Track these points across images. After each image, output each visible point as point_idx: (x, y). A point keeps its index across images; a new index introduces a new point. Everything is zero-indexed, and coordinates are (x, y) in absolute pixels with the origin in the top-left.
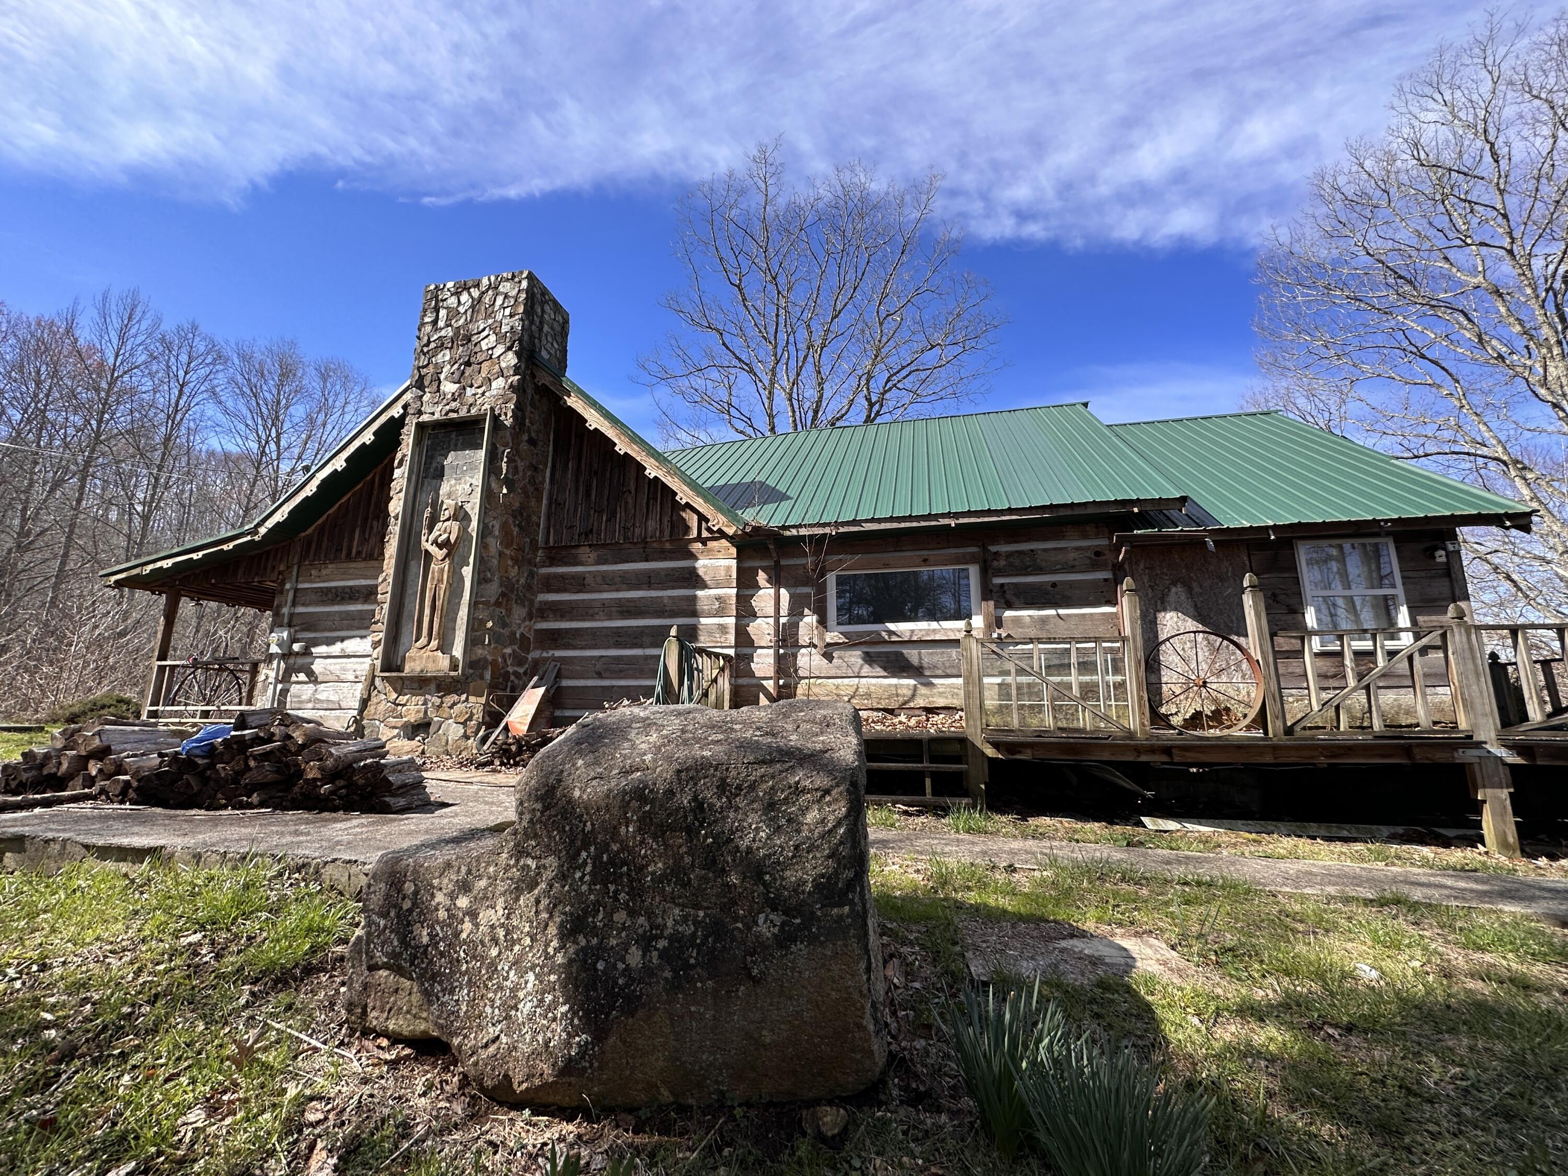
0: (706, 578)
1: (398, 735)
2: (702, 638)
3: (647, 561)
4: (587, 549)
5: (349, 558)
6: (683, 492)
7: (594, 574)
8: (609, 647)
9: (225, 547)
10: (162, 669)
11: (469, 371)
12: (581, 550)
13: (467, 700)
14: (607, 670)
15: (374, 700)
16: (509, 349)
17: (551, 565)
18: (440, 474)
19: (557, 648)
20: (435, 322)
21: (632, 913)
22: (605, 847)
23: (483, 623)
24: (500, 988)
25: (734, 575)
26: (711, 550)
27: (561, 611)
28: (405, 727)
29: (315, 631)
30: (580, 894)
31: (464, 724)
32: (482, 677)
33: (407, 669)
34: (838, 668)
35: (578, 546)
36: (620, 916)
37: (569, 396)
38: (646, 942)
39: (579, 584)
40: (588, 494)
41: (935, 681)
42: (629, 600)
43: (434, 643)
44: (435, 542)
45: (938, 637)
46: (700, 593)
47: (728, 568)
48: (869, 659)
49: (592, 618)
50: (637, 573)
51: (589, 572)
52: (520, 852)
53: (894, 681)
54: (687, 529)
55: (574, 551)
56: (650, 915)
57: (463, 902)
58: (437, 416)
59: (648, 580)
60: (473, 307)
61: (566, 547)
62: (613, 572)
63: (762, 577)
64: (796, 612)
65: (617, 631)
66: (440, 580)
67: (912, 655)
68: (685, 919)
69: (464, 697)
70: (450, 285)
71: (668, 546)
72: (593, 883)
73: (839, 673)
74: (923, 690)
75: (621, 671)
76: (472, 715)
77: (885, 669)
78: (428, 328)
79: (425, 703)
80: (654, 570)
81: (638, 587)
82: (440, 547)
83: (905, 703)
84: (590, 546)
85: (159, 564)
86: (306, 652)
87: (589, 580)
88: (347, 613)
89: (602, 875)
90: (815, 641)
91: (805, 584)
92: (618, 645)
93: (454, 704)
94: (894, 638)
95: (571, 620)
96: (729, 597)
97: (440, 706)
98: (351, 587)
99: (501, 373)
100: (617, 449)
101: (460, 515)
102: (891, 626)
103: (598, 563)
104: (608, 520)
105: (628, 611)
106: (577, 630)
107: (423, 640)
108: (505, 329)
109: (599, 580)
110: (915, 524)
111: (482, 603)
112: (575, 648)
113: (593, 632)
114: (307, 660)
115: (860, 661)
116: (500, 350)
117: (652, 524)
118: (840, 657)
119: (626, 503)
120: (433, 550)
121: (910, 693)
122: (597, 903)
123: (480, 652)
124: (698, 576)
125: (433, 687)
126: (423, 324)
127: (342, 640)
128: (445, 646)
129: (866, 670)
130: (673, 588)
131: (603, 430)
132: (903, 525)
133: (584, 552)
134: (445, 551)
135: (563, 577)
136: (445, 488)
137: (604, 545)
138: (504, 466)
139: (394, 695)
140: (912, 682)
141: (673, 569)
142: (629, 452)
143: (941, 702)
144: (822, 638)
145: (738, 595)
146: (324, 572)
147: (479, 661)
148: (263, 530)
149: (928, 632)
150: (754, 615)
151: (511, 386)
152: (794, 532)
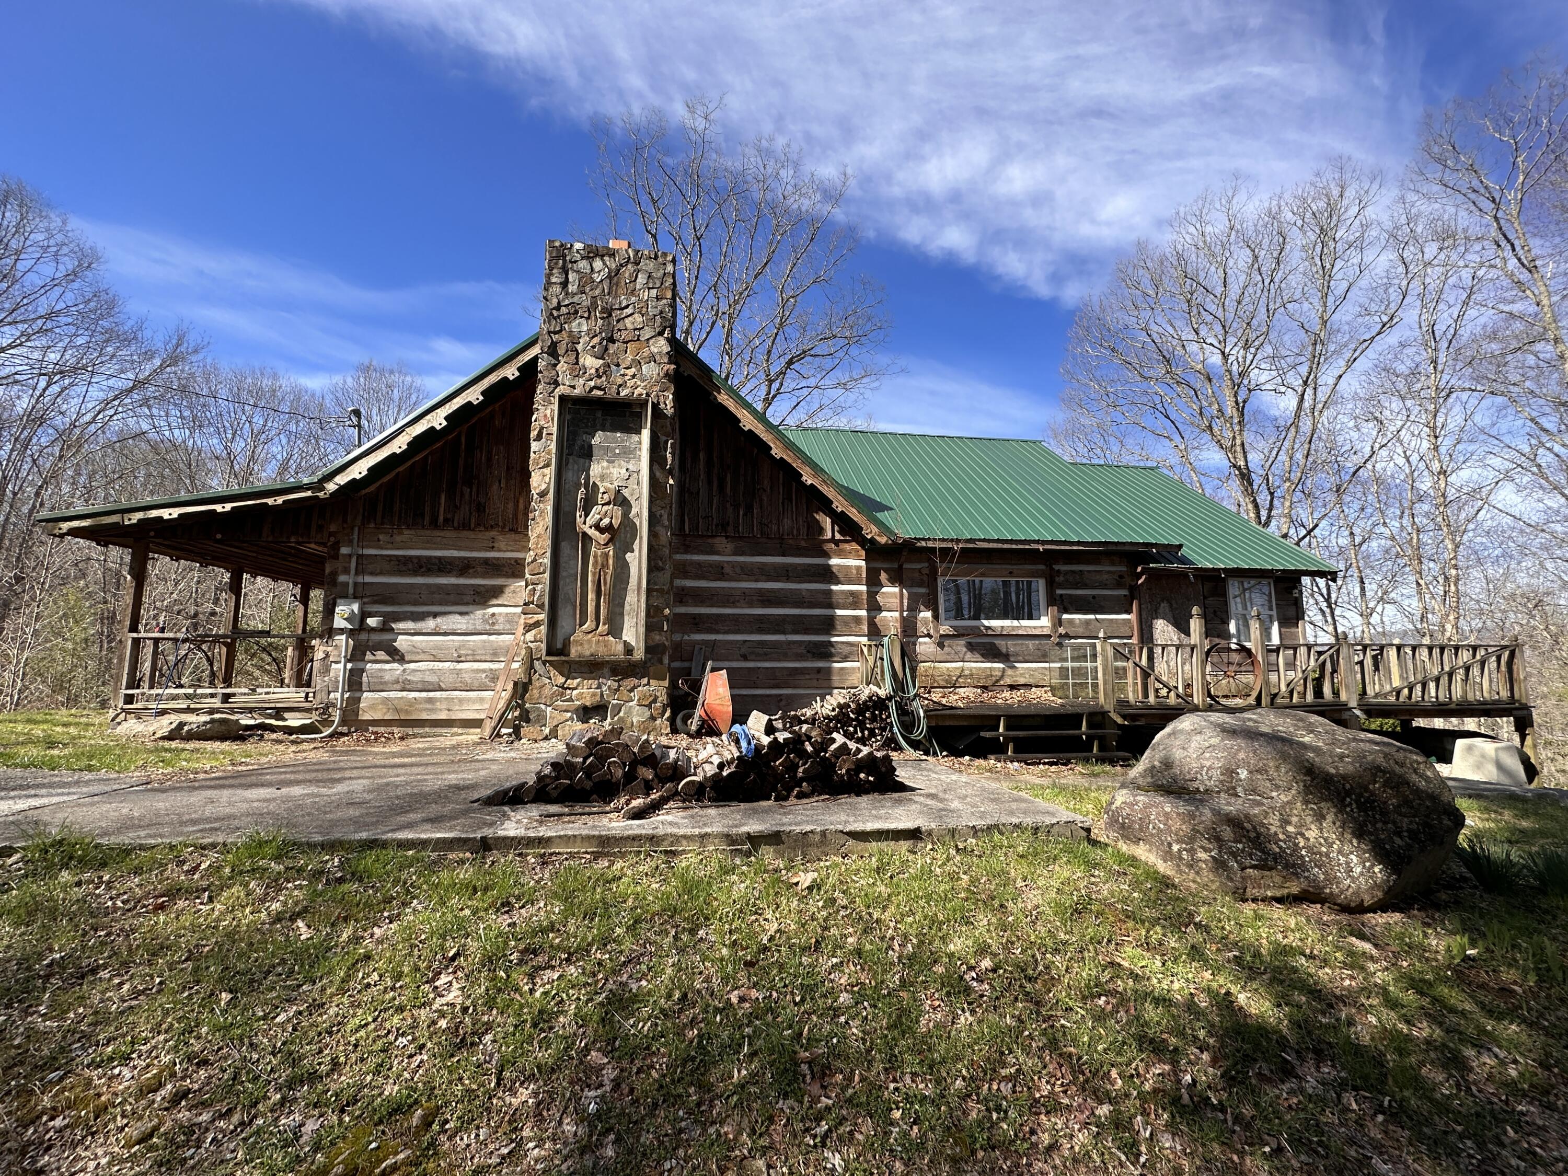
0: (840, 575)
1: (572, 719)
2: (839, 627)
3: (784, 555)
4: (724, 540)
5: (434, 525)
6: (838, 501)
7: (733, 565)
8: (752, 633)
9: (270, 501)
10: (136, 641)
11: (612, 348)
12: (717, 540)
13: (648, 684)
14: (752, 653)
15: (536, 684)
16: (661, 334)
17: (686, 552)
18: (587, 454)
19: (699, 631)
20: (565, 284)
23: (659, 610)
27: (699, 597)
28: (576, 711)
29: (393, 603)
31: (649, 706)
32: (661, 662)
33: (574, 652)
34: (948, 654)
35: (713, 536)
37: (719, 393)
39: (719, 572)
40: (721, 488)
41: (1017, 665)
42: (768, 590)
43: (603, 628)
44: (597, 526)
46: (834, 588)
47: (858, 568)
48: (971, 647)
49: (734, 604)
50: (775, 566)
51: (728, 562)
52: (1306, 802)
53: (989, 665)
54: (821, 530)
55: (710, 541)
56: (1394, 823)
57: (1291, 829)
58: (577, 392)
59: (786, 573)
60: (610, 277)
61: (702, 536)
62: (752, 563)
63: (883, 576)
64: (913, 609)
65: (760, 618)
66: (605, 565)
67: (1001, 643)
69: (645, 681)
70: (578, 246)
71: (803, 544)
73: (949, 658)
74: (1009, 672)
75: (766, 654)
76: (656, 698)
77: (983, 655)
78: (557, 289)
79: (599, 687)
80: (791, 565)
81: (776, 579)
82: (602, 530)
83: (997, 681)
84: (727, 537)
85: (154, 513)
86: (385, 628)
87: (727, 569)
88: (439, 587)
90: (932, 632)
91: (920, 586)
92: (761, 631)
94: (990, 632)
95: (712, 606)
96: (860, 592)
98: (440, 559)
99: (652, 358)
100: (771, 452)
102: (986, 623)
103: (735, 554)
104: (745, 514)
105: (768, 601)
106: (719, 616)
108: (651, 311)
109: (738, 570)
110: (1014, 546)
112: (718, 632)
113: (736, 618)
114: (387, 636)
115: (964, 649)
116: (647, 333)
117: (787, 523)
118: (949, 646)
119: (761, 500)
121: (1000, 674)
123: (657, 638)
124: (832, 573)
125: (606, 671)
126: (549, 284)
127: (435, 615)
129: (969, 656)
130: (810, 582)
131: (757, 432)
132: (1005, 546)
133: (720, 542)
134: (606, 536)
135: (699, 564)
136: (596, 469)
137: (740, 538)
138: (668, 455)
139: (562, 680)
140: (1001, 665)
141: (809, 565)
142: (785, 457)
143: (1022, 681)
144: (937, 631)
145: (868, 592)
146: (398, 538)
147: (657, 646)
148: (331, 487)
149: (1013, 628)
150: (879, 609)
151: (667, 375)
152: (923, 544)
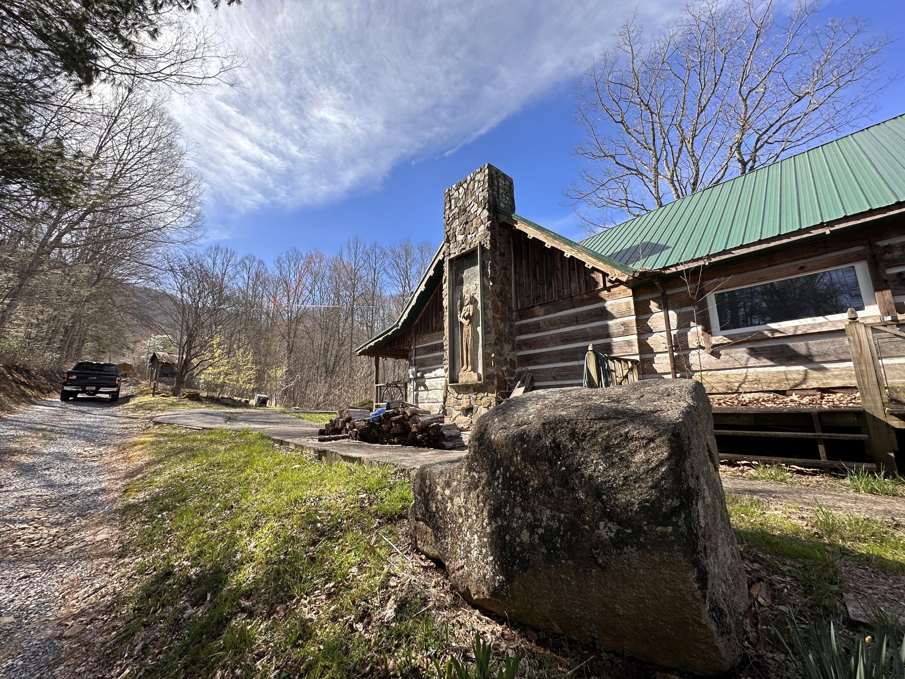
0: (613, 312)
1: (460, 414)
2: (615, 351)
3: (574, 308)
4: (539, 307)
5: (433, 331)
6: (589, 261)
7: (544, 321)
8: (558, 362)
9: (389, 334)
10: (377, 387)
11: (467, 226)
12: (535, 309)
13: (487, 396)
14: (558, 375)
15: (449, 397)
16: (484, 208)
17: (521, 319)
18: (462, 283)
19: (530, 365)
20: (450, 207)
21: (524, 510)
22: (507, 469)
23: (490, 355)
24: (463, 540)
25: (633, 307)
26: (614, 294)
27: (529, 344)
28: (462, 410)
29: (425, 366)
30: (497, 495)
31: (488, 408)
32: (493, 383)
33: (460, 381)
34: (726, 362)
35: (533, 306)
36: (518, 510)
37: (517, 224)
38: (532, 528)
39: (537, 328)
40: (535, 276)
41: (826, 366)
42: (566, 333)
43: (470, 368)
44: (464, 317)
45: (825, 329)
46: (610, 323)
47: (628, 303)
48: (754, 353)
49: (546, 346)
50: (568, 316)
51: (541, 320)
52: (470, 469)
53: (783, 368)
54: (596, 284)
55: (532, 310)
56: (533, 512)
57: (447, 492)
58: (457, 254)
59: (576, 320)
60: (465, 193)
61: (527, 308)
62: (555, 318)
63: (653, 306)
64: (684, 325)
65: (562, 352)
66: (468, 336)
67: (800, 347)
68: (553, 518)
69: (486, 394)
70: (454, 186)
71: (585, 296)
72: (503, 489)
73: (727, 366)
74: (814, 374)
75: (567, 375)
76: (491, 403)
77: (771, 359)
78: (448, 211)
79: (469, 398)
80: (578, 313)
81: (570, 325)
82: (466, 319)
83: (797, 385)
84: (540, 305)
85: (370, 344)
86: (422, 377)
87: (542, 325)
88: (435, 357)
89: (508, 485)
90: (703, 344)
91: (689, 305)
92: (563, 360)
93: (482, 398)
94: (777, 335)
95: (535, 348)
96: (631, 322)
97: (476, 399)
98: (435, 345)
99: (482, 223)
100: (546, 245)
101: (473, 301)
102: (773, 326)
103: (545, 314)
104: (548, 288)
105: (566, 340)
106: (539, 354)
107: (465, 367)
108: (481, 199)
109: (547, 323)
110: (785, 241)
111: (488, 344)
112: (539, 364)
113: (548, 354)
114: (424, 380)
115: (746, 356)
116: (480, 210)
117: (574, 285)
118: (726, 354)
119: (557, 276)
120: (463, 321)
121: (801, 377)
122: (506, 501)
123: (490, 370)
124: (607, 312)
125: (472, 389)
126: (445, 211)
127: (435, 370)
128: (474, 369)
129: (753, 361)
130: (592, 322)
131: (537, 237)
132: (772, 244)
133: (538, 309)
134: (468, 320)
135: (527, 325)
136: (465, 289)
137: (548, 303)
138: (489, 270)
139: (456, 395)
140: (802, 368)
141: (591, 310)
142: (553, 245)
143: (838, 383)
144: (708, 341)
145: (637, 320)
146: (424, 339)
147: (490, 375)
148: (400, 324)
149: (813, 326)
150: (651, 332)
151: (487, 228)
152: (673, 270)
